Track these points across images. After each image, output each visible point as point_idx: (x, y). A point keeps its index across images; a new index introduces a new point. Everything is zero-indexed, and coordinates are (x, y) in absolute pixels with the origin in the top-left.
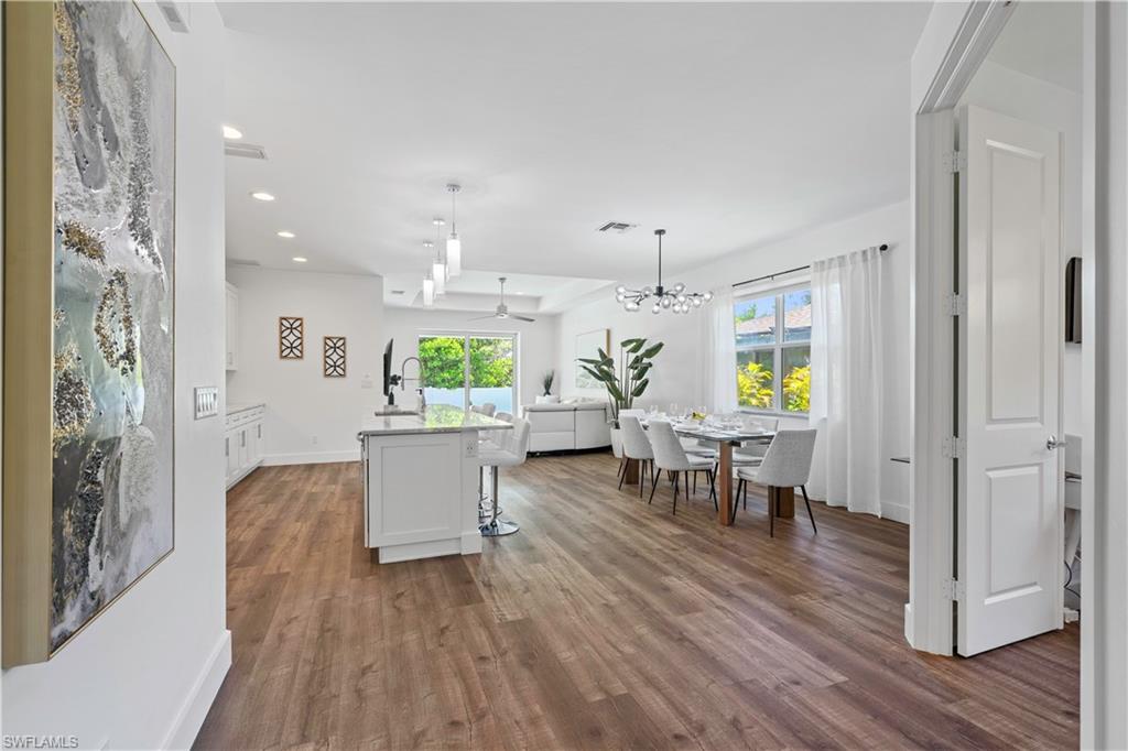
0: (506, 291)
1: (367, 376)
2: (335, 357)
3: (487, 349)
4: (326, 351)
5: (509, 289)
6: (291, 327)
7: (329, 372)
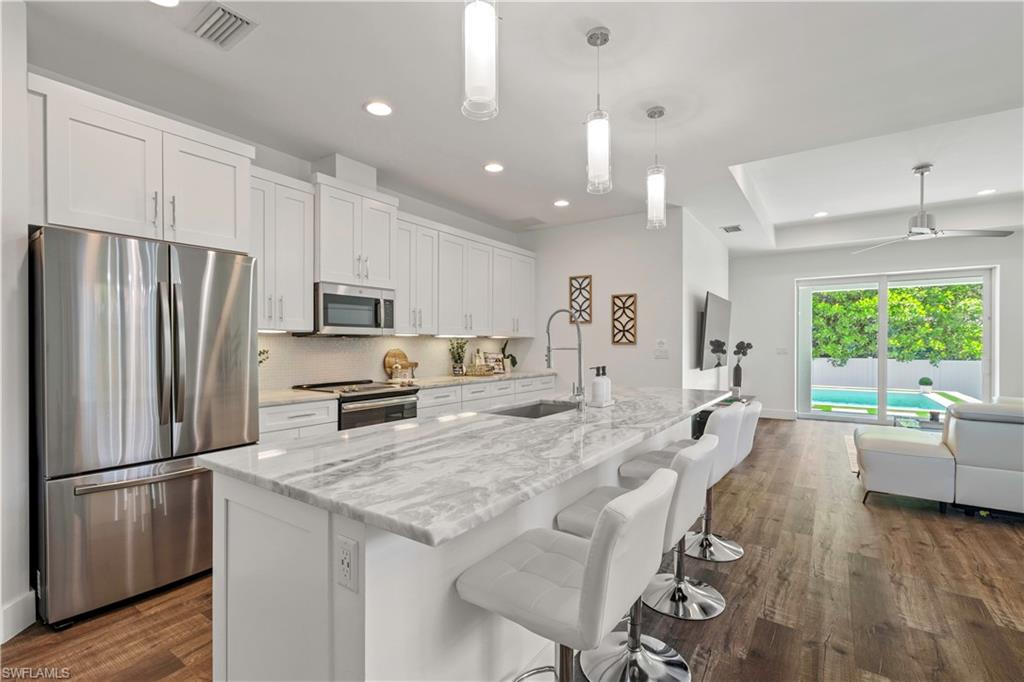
0: (934, 196)
1: (661, 343)
2: (624, 319)
3: (972, 303)
4: (614, 313)
5: (938, 191)
6: (580, 285)
7: (617, 338)
